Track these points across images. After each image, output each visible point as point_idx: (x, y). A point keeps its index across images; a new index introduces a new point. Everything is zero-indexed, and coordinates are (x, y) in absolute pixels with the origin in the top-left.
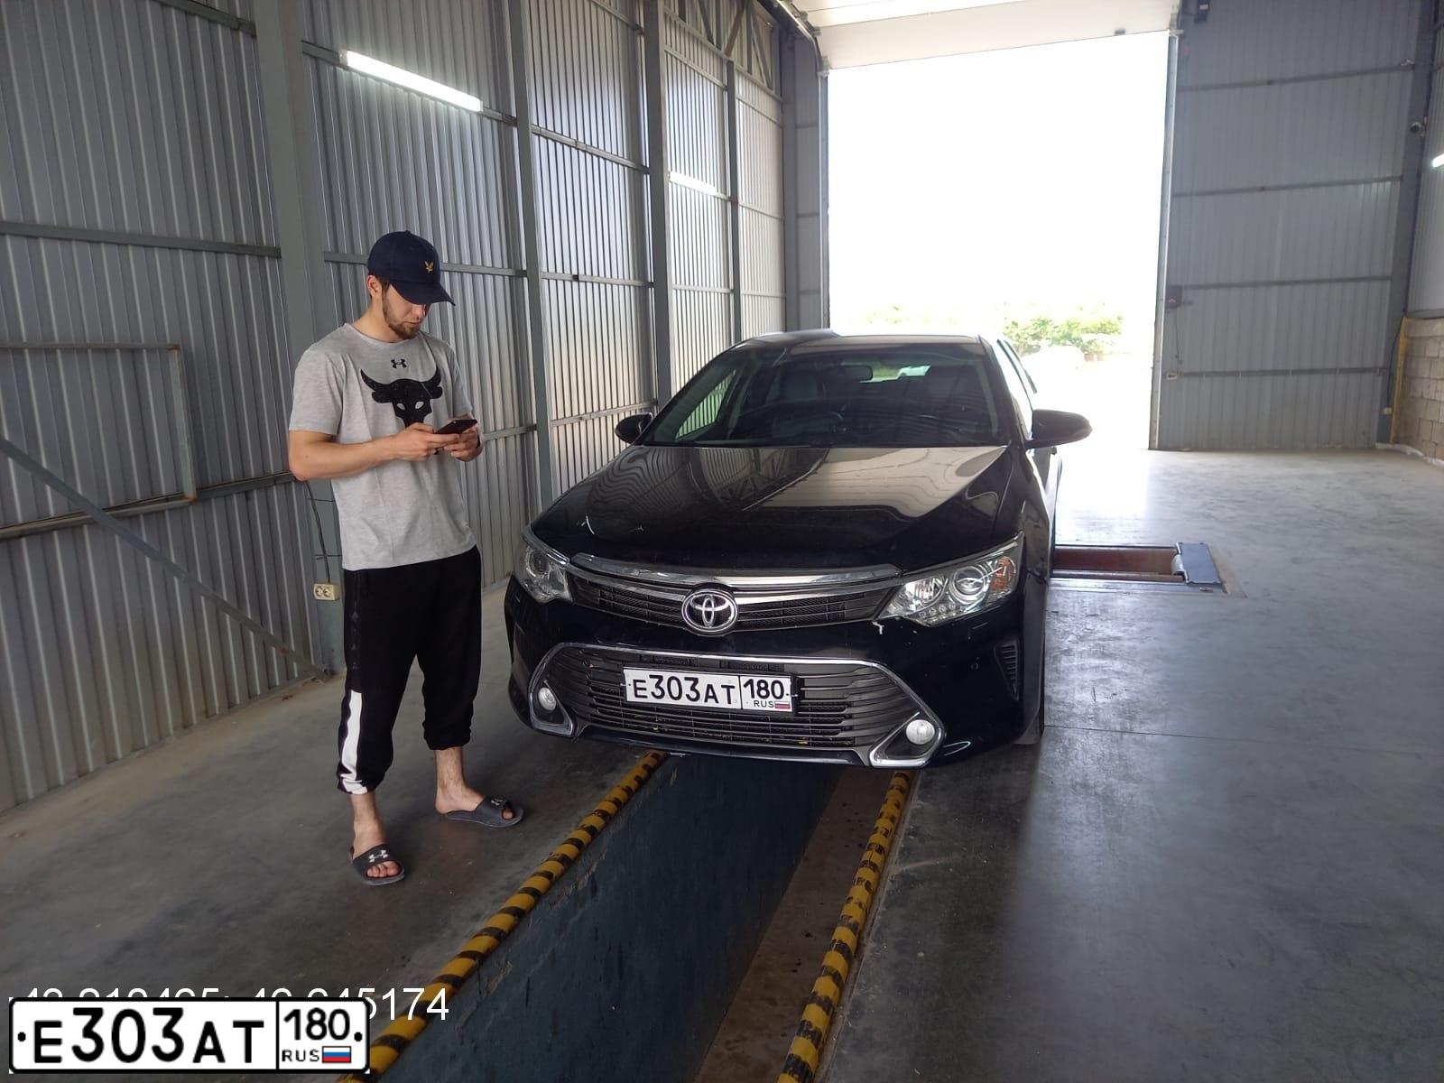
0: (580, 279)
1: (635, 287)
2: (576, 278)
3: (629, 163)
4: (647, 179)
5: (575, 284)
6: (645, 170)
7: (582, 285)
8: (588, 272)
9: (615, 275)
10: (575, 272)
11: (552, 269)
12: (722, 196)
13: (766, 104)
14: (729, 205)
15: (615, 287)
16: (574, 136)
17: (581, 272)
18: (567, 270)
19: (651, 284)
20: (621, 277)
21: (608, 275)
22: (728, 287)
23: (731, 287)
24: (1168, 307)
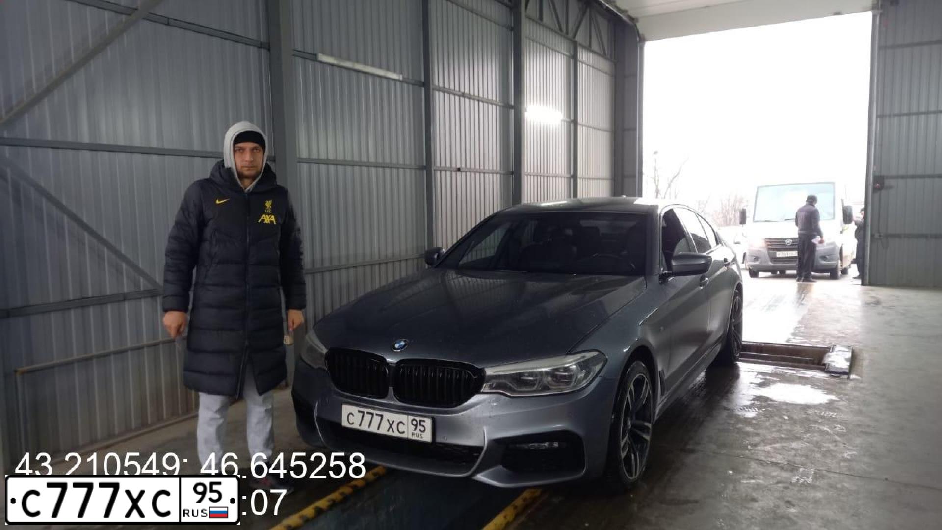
0: (461, 170)
1: (501, 174)
2: (459, 170)
3: (500, 104)
4: (512, 112)
5: (459, 174)
6: (512, 107)
7: (464, 174)
8: (468, 166)
9: (486, 168)
10: (459, 166)
11: (443, 165)
12: (568, 120)
13: (604, 64)
14: (572, 125)
15: (487, 175)
16: (462, 90)
17: (463, 166)
18: (454, 166)
19: (512, 173)
20: (491, 168)
21: (482, 167)
22: (570, 173)
23: (572, 173)
24: (875, 190)
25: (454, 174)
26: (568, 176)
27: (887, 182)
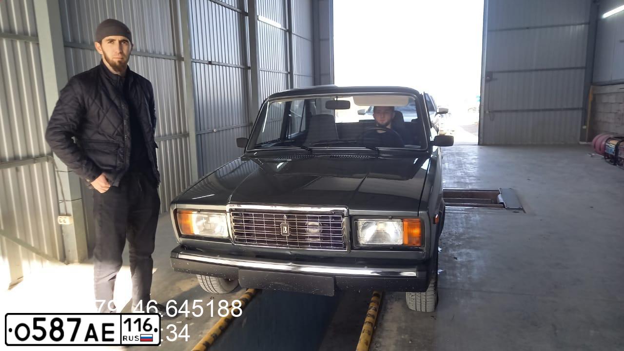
0: (212, 63)
1: (241, 68)
2: (210, 63)
3: (238, 10)
4: (247, 17)
5: (210, 66)
6: (246, 14)
7: (214, 66)
8: (217, 61)
9: (231, 63)
10: (210, 60)
11: (198, 58)
12: (285, 29)
14: (288, 33)
15: (231, 68)
17: (213, 60)
18: (206, 59)
19: (249, 68)
20: (234, 63)
21: (227, 62)
22: (287, 71)
23: (289, 71)
24: (487, 81)
25: (206, 65)
26: (286, 72)
27: (495, 76)
